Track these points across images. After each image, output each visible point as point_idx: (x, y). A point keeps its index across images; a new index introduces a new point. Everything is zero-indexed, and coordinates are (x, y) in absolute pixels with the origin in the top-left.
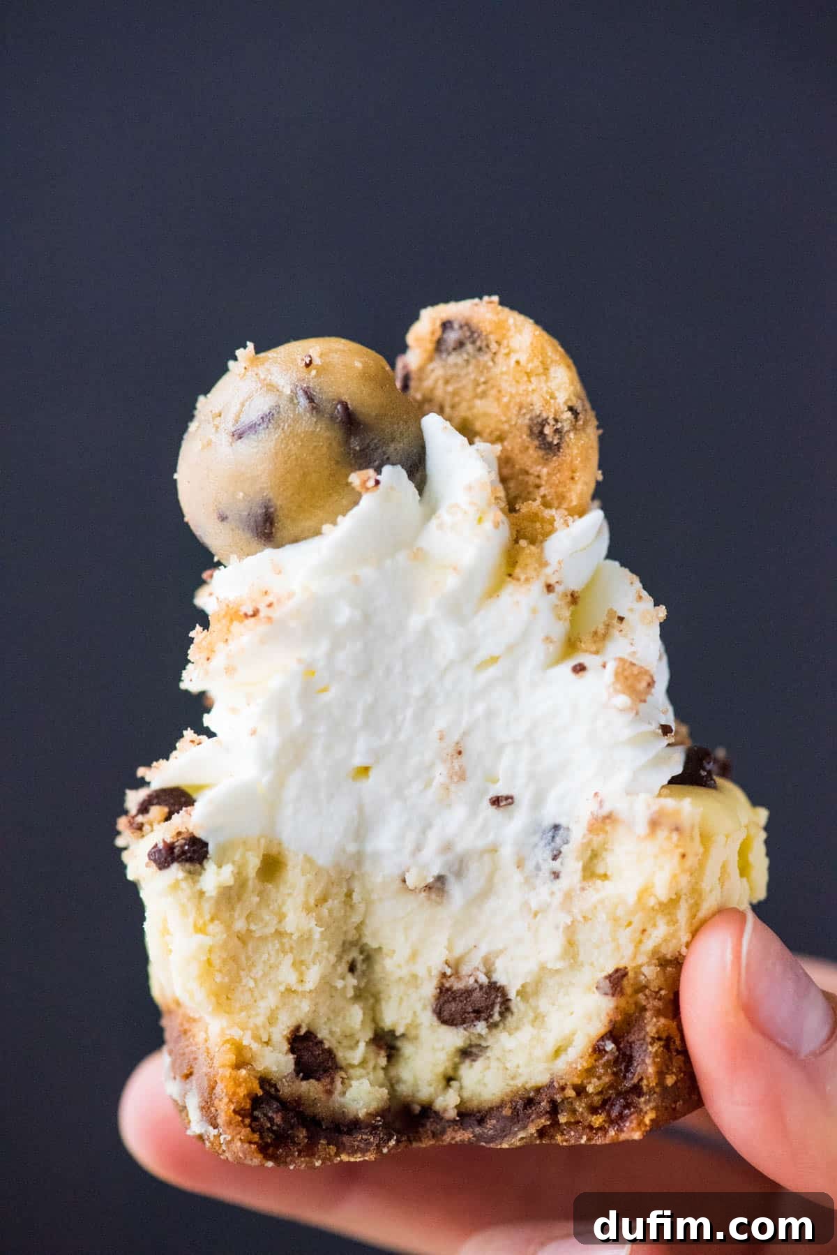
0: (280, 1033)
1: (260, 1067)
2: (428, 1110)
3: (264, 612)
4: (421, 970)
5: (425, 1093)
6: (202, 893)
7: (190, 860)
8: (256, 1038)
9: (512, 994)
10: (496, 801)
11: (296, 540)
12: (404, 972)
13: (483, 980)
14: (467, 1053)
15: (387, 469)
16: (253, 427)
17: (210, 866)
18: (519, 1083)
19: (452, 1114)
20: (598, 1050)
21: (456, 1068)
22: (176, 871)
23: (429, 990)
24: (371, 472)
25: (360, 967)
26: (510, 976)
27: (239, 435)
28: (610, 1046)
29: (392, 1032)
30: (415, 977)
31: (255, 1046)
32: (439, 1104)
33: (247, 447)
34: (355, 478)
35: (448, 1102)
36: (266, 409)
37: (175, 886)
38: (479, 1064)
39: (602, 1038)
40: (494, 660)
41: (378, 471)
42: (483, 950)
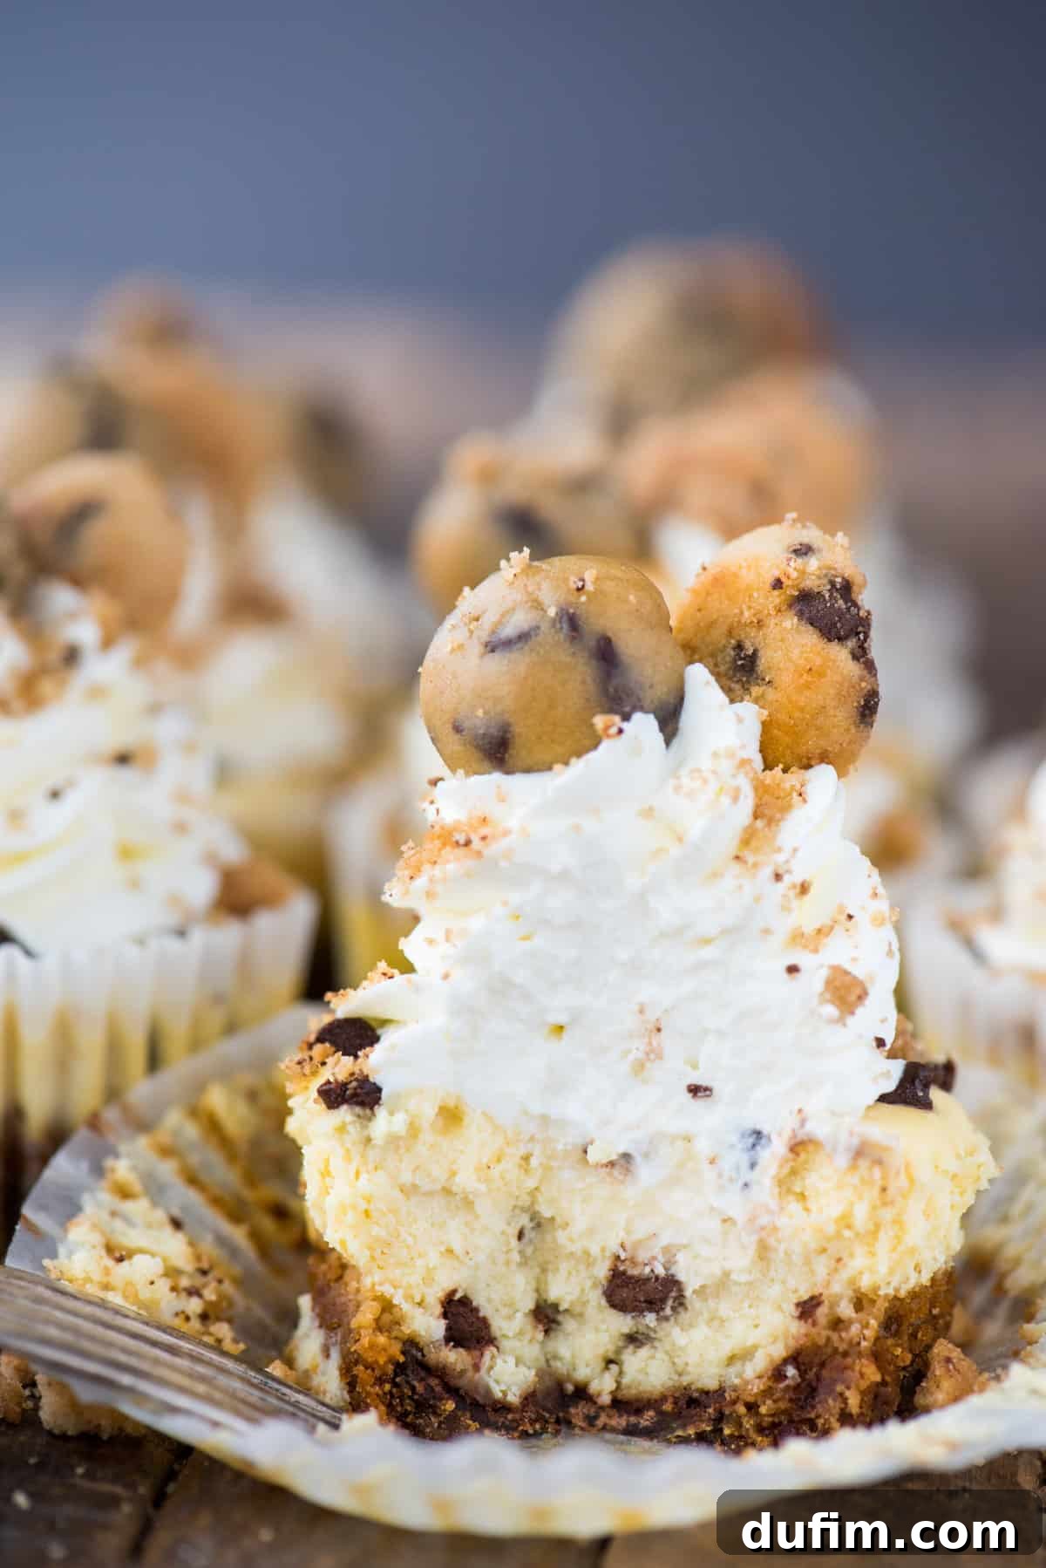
0: (435, 1295)
1: (406, 1330)
2: (582, 1393)
3: (476, 844)
4: (595, 1250)
5: (582, 1374)
6: (369, 1140)
7: (362, 1104)
8: (408, 1297)
9: (688, 1293)
10: (695, 1090)
11: (528, 770)
12: (576, 1248)
13: (660, 1271)
14: (634, 1339)
15: (638, 717)
16: (508, 644)
17: (381, 1112)
18: (685, 1380)
19: (606, 1399)
20: (778, 1374)
21: (619, 1351)
22: (345, 1113)
23: (602, 1271)
24: (617, 719)
25: (528, 1234)
26: (690, 1276)
27: (492, 647)
28: (791, 1371)
29: (555, 1307)
30: (587, 1253)
31: (406, 1307)
32: (594, 1388)
33: (497, 664)
34: (599, 721)
35: (603, 1386)
36: (525, 627)
37: (342, 1129)
38: (644, 1352)
39: (785, 1361)
40: (707, 941)
41: (626, 717)
42: (665, 1240)
